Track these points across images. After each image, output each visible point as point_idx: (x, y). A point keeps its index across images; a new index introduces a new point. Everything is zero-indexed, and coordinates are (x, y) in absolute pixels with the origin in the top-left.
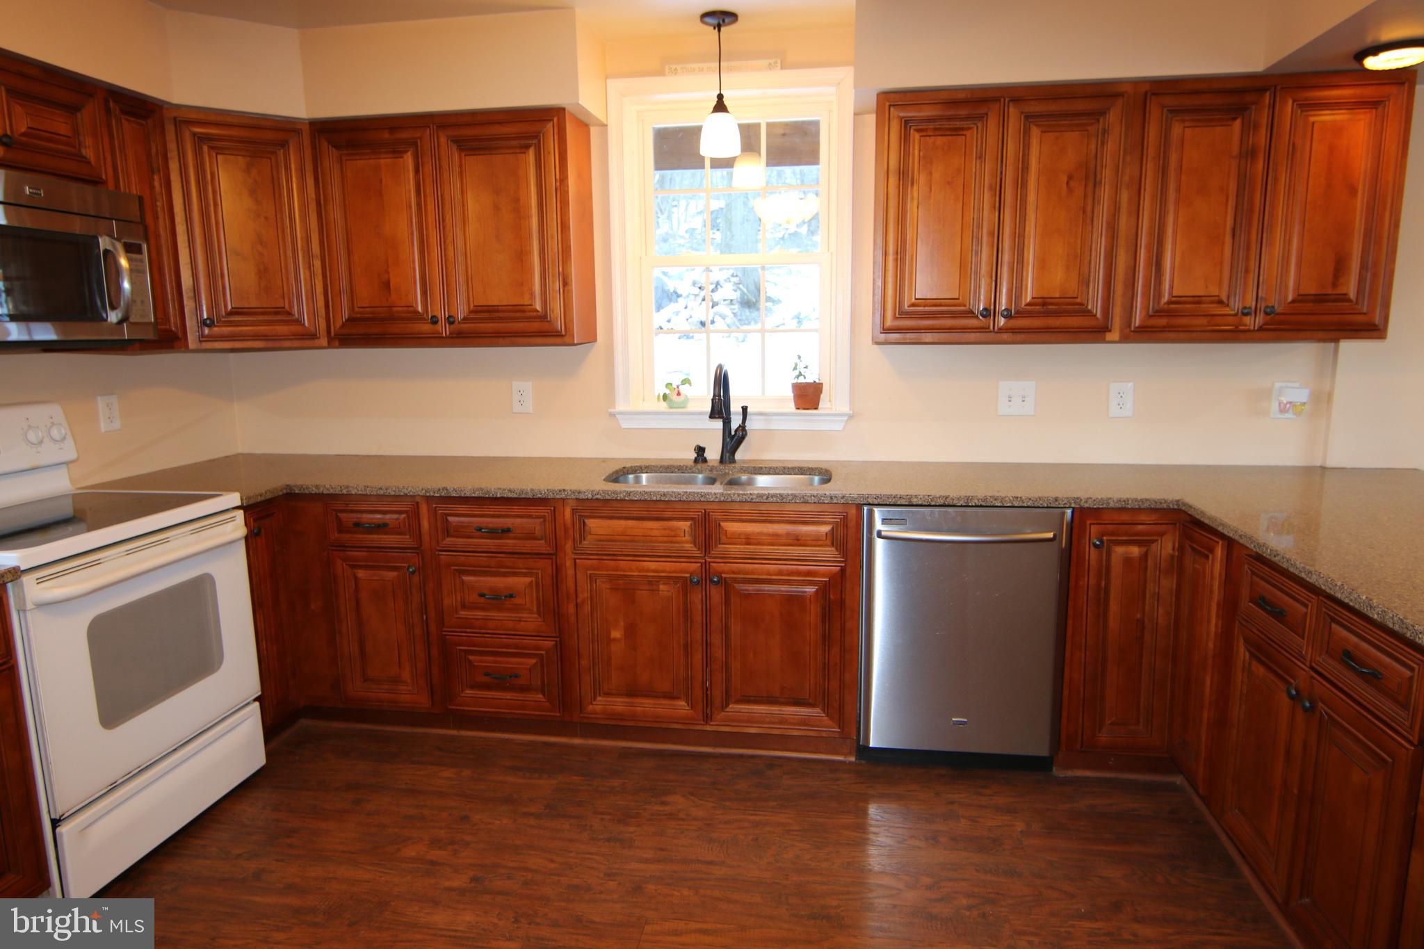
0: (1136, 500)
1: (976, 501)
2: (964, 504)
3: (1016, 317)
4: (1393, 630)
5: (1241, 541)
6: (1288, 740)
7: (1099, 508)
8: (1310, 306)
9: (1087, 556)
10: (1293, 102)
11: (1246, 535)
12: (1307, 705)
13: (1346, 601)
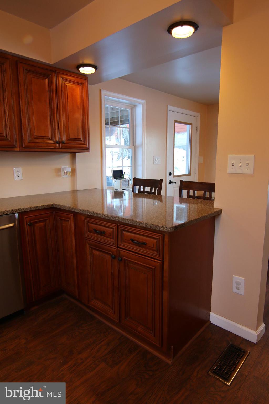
0: (40, 206)
4: (150, 228)
5: (83, 213)
6: (112, 272)
7: (28, 211)
8: (72, 142)
9: (26, 230)
10: (61, 77)
11: (85, 211)
12: (120, 258)
13: (131, 223)
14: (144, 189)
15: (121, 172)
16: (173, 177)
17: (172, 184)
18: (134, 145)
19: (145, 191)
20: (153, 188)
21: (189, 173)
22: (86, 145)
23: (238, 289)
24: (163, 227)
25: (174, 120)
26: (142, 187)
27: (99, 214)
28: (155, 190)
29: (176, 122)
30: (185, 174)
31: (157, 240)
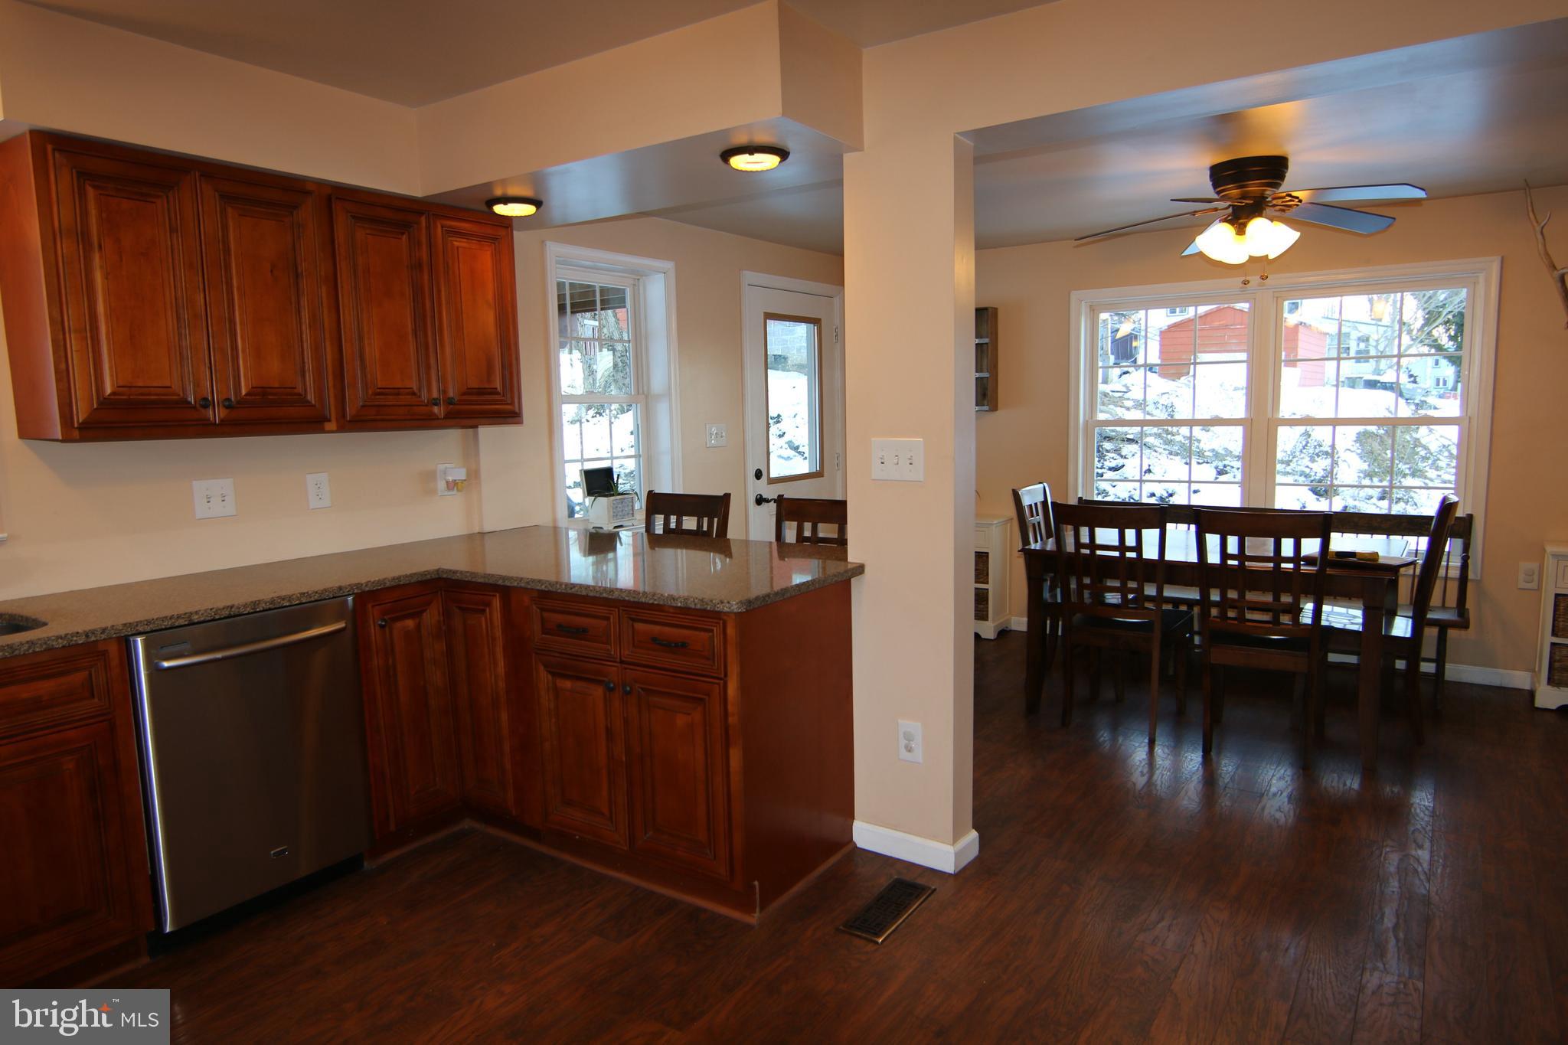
0: (406, 576)
1: (264, 605)
2: (252, 611)
3: (237, 408)
4: (694, 609)
5: (529, 587)
6: (609, 725)
7: (377, 590)
8: (474, 398)
9: (373, 638)
10: (442, 227)
11: (533, 581)
12: (628, 689)
13: (651, 602)
14: (679, 522)
15: (608, 472)
16: (769, 483)
17: (765, 505)
18: (643, 393)
19: (684, 528)
20: (706, 520)
21: (818, 469)
22: (512, 403)
23: (910, 751)
24: (722, 603)
25: (765, 313)
26: (673, 519)
27: (572, 586)
28: (710, 525)
29: (770, 316)
30: (806, 471)
31: (711, 634)
